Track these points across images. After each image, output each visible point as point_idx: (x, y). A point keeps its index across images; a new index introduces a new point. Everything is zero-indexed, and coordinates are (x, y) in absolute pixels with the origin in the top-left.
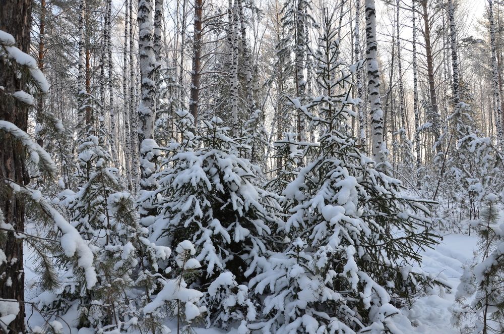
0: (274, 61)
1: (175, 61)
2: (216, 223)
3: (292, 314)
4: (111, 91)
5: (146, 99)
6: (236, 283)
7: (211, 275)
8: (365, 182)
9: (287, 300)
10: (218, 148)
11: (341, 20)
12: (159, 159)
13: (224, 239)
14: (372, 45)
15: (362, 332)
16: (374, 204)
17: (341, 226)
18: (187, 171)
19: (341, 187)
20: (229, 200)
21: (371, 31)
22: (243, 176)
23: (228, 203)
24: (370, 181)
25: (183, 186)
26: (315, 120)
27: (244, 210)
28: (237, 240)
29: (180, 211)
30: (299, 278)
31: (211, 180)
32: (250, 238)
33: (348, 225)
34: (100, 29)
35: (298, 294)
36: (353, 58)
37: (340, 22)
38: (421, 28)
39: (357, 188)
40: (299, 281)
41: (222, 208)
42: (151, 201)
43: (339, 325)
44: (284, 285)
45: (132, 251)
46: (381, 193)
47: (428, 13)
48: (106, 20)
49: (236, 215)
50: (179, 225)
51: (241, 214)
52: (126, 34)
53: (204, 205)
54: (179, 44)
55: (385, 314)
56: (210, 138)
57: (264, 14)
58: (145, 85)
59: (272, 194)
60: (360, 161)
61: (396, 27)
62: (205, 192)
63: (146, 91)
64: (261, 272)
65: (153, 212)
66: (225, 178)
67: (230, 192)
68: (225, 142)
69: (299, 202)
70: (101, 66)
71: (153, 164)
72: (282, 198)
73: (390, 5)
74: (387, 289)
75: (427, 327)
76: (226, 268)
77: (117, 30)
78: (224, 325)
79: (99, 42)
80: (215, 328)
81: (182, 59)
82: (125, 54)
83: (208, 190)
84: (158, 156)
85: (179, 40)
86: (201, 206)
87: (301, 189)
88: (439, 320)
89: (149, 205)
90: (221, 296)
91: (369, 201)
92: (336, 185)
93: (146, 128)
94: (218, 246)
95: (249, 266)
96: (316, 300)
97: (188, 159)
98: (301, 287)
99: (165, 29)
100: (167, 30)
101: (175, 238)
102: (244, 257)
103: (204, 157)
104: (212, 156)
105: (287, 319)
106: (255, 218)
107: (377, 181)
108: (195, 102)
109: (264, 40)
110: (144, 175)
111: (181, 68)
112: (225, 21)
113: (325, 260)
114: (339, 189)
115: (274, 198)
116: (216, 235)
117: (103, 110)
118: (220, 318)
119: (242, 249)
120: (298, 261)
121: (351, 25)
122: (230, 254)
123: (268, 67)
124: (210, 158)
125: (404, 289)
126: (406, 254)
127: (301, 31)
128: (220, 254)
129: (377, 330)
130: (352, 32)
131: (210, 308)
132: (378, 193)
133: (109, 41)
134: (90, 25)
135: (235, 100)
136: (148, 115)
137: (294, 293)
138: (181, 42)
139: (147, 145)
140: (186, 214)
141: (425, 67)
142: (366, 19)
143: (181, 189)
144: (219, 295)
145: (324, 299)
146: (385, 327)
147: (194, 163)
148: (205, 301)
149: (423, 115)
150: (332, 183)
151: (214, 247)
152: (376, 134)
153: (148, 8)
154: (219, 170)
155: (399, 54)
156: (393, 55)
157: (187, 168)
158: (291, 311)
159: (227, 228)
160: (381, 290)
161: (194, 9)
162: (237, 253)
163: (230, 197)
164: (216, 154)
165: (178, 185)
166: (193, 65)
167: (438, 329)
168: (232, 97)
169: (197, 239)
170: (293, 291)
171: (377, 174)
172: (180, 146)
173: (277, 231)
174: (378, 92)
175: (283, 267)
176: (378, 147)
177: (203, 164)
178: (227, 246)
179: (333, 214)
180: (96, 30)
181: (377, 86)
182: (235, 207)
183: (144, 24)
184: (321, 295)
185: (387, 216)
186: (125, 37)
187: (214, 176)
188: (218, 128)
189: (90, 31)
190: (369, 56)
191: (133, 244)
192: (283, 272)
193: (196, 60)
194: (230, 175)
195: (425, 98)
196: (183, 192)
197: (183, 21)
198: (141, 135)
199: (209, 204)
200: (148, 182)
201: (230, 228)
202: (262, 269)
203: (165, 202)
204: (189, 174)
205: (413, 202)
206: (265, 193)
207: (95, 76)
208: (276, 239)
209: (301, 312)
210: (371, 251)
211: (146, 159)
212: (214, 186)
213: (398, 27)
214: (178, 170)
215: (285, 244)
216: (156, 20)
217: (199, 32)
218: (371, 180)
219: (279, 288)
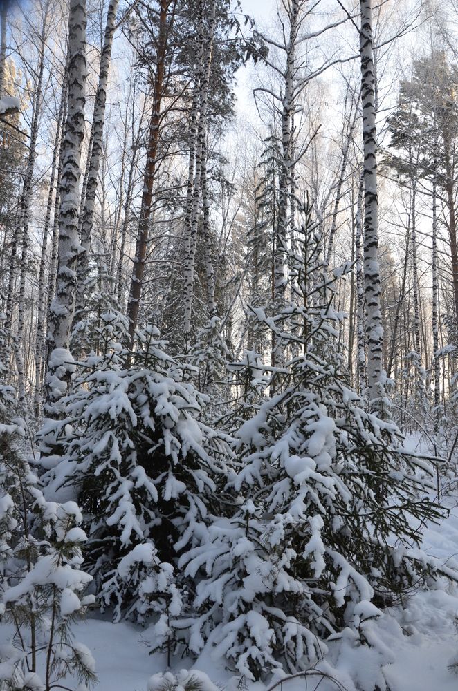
0: (248, 250)
1: (114, 242)
2: (140, 471)
3: (233, 609)
4: (22, 277)
5: (62, 295)
6: (157, 560)
7: (127, 546)
8: (348, 426)
9: (228, 588)
10: (152, 368)
11: (337, 203)
12: (73, 376)
13: (149, 495)
14: (372, 240)
15: (329, 641)
16: (359, 458)
17: (309, 486)
18: (105, 397)
19: (314, 431)
20: (160, 440)
21: (371, 222)
22: (183, 408)
23: (158, 445)
24: (354, 425)
25: (99, 418)
26: (285, 338)
27: (180, 456)
28: (167, 497)
29: (92, 452)
30: (246, 557)
31: (137, 412)
32: (187, 495)
33: (318, 486)
34: (17, 195)
35: (244, 579)
36: (353, 253)
37: (336, 206)
38: (444, 219)
39: (336, 434)
40: (246, 562)
41: (150, 451)
42: (56, 434)
43: (298, 629)
44: (225, 566)
45: (10, 507)
46: (369, 442)
47: (454, 201)
48: (25, 184)
49: (169, 462)
50: (88, 472)
51: (176, 460)
52: (50, 204)
53: (125, 445)
54: (120, 221)
55: (361, 615)
56: (140, 354)
57: (236, 190)
58: (62, 276)
59: (223, 435)
60: (342, 398)
61: (411, 216)
62: (127, 427)
63: (63, 284)
64: (198, 545)
65: (58, 450)
66: (157, 409)
67: (163, 429)
68: (162, 360)
69: (258, 448)
70: (14, 244)
71: (65, 384)
72: (236, 442)
73: (404, 188)
74: (371, 578)
75: (424, 637)
76: (150, 536)
77: (40, 197)
78: (140, 619)
79: (14, 212)
80: (127, 622)
81: (123, 241)
82: (46, 230)
83: (132, 425)
84: (72, 373)
85: (121, 216)
86: (121, 447)
87: (261, 430)
88: (443, 627)
89: (52, 439)
90: (139, 576)
91: (352, 452)
92: (307, 428)
93: (58, 334)
94: (141, 504)
95: (182, 535)
96: (268, 591)
97: (108, 381)
98: (248, 570)
99: (104, 200)
100: (106, 201)
101: (84, 488)
102: (177, 521)
103: (131, 379)
104: (143, 379)
105: (226, 615)
106: (196, 467)
107: (365, 426)
108: (136, 300)
109: (236, 222)
110: (51, 397)
111: (121, 252)
112: (183, 196)
113: (281, 534)
114: (311, 433)
115: (224, 440)
116: (138, 489)
117: (11, 302)
118: (136, 609)
119: (175, 510)
120: (247, 532)
121: (352, 209)
122: (156, 516)
123: (239, 258)
124: (139, 381)
125: (398, 578)
126: (399, 530)
127: (282, 215)
128: (142, 515)
129: (349, 639)
130: (354, 219)
131: (123, 593)
132: (365, 442)
133: (25, 212)
134: (4, 189)
135: (188, 300)
136: (63, 316)
137: (238, 579)
138: (123, 218)
139: (58, 357)
140: (100, 457)
141: (450, 271)
142: (366, 206)
143: (97, 421)
144: (136, 574)
145: (279, 589)
146: (361, 635)
147: (116, 386)
148: (116, 582)
149: (445, 334)
150: (304, 424)
151: (133, 506)
152: (373, 359)
153: (75, 175)
154: (150, 398)
155: (415, 252)
156: (407, 252)
157: (108, 393)
158: (232, 604)
159: (155, 479)
160: (362, 580)
161: (143, 177)
162: (167, 516)
163: (163, 437)
164: (148, 376)
165: (91, 416)
166: (137, 250)
167: (440, 641)
168: (185, 296)
169: (111, 494)
170: (236, 576)
171: (365, 416)
172: (102, 360)
173: (226, 487)
174: (378, 302)
175: (226, 540)
176: (375, 377)
177: (129, 389)
178: (153, 506)
179: (299, 469)
180: (11, 196)
181: (376, 295)
182: (168, 451)
183: (67, 196)
184: (275, 583)
185: (375, 474)
186: (48, 207)
187: (142, 406)
188: (153, 341)
189: (4, 196)
190: (368, 254)
191: (13, 498)
192: (225, 547)
193: (142, 244)
194: (164, 406)
195: (449, 311)
196: (100, 426)
197: (129, 192)
198: (51, 342)
199: (132, 445)
200: (55, 408)
201: (159, 479)
202: (200, 541)
203: (75, 436)
204: (107, 402)
205: (411, 458)
206: (213, 433)
207: (4, 256)
208: (223, 498)
209: (246, 607)
210: (352, 522)
211: (55, 377)
212: (140, 420)
213: (413, 216)
214: (94, 395)
215: (236, 506)
216: (88, 191)
217: (148, 207)
218: (357, 422)
219: (218, 569)
